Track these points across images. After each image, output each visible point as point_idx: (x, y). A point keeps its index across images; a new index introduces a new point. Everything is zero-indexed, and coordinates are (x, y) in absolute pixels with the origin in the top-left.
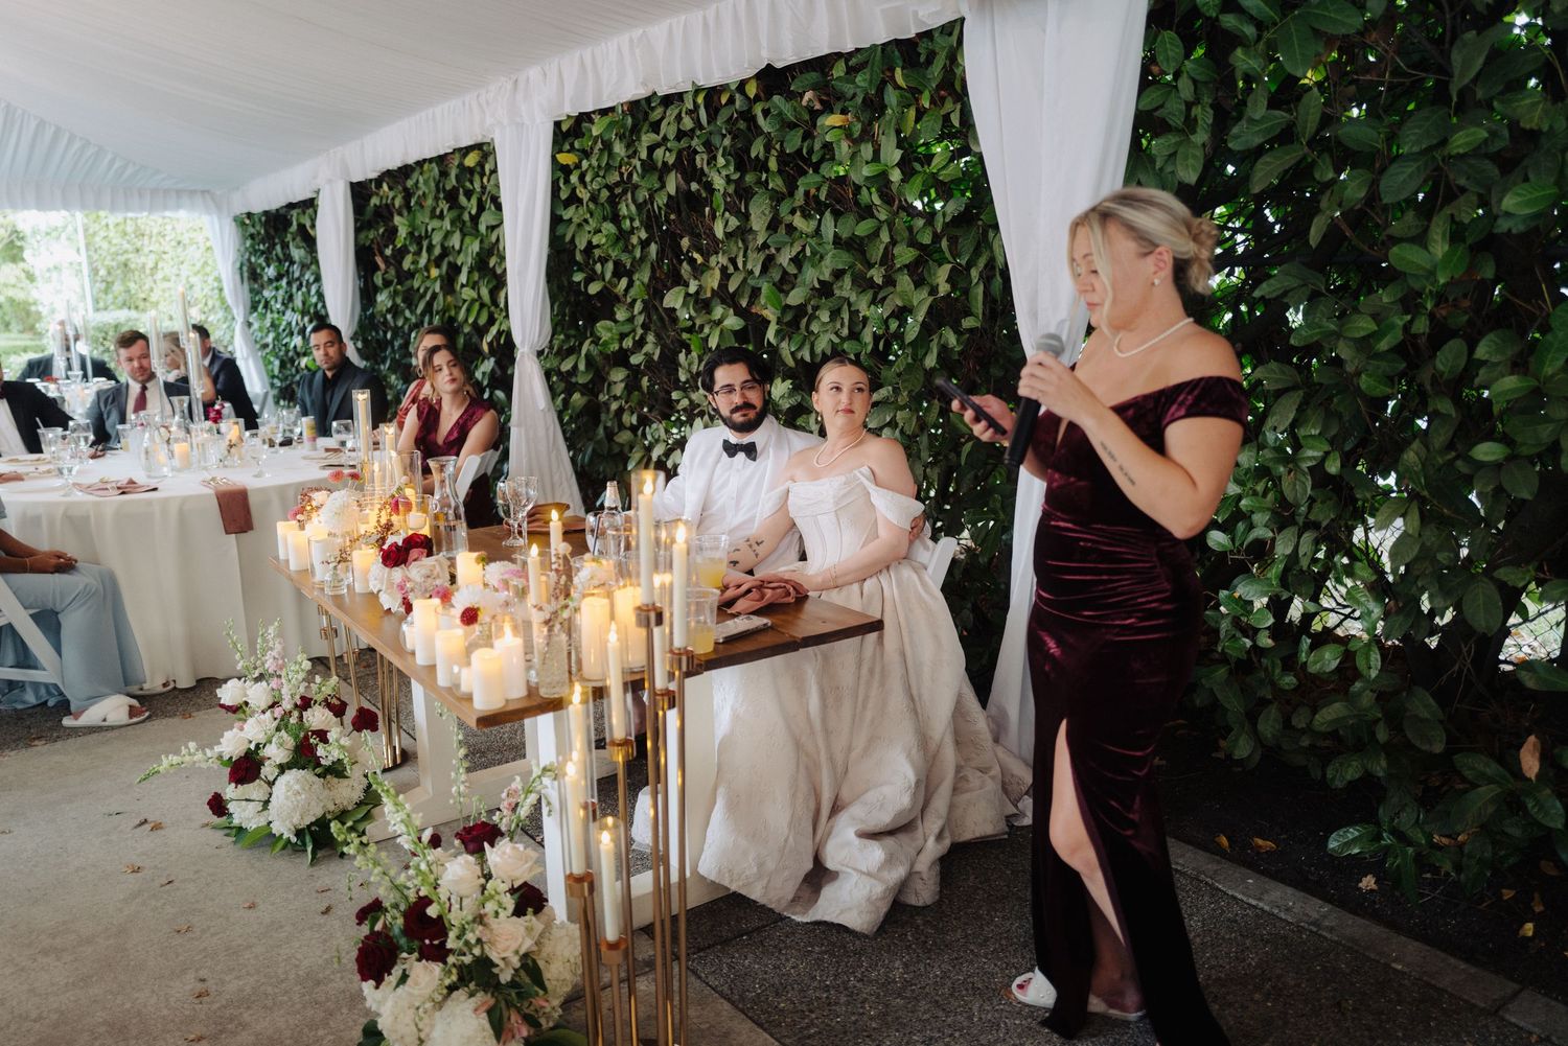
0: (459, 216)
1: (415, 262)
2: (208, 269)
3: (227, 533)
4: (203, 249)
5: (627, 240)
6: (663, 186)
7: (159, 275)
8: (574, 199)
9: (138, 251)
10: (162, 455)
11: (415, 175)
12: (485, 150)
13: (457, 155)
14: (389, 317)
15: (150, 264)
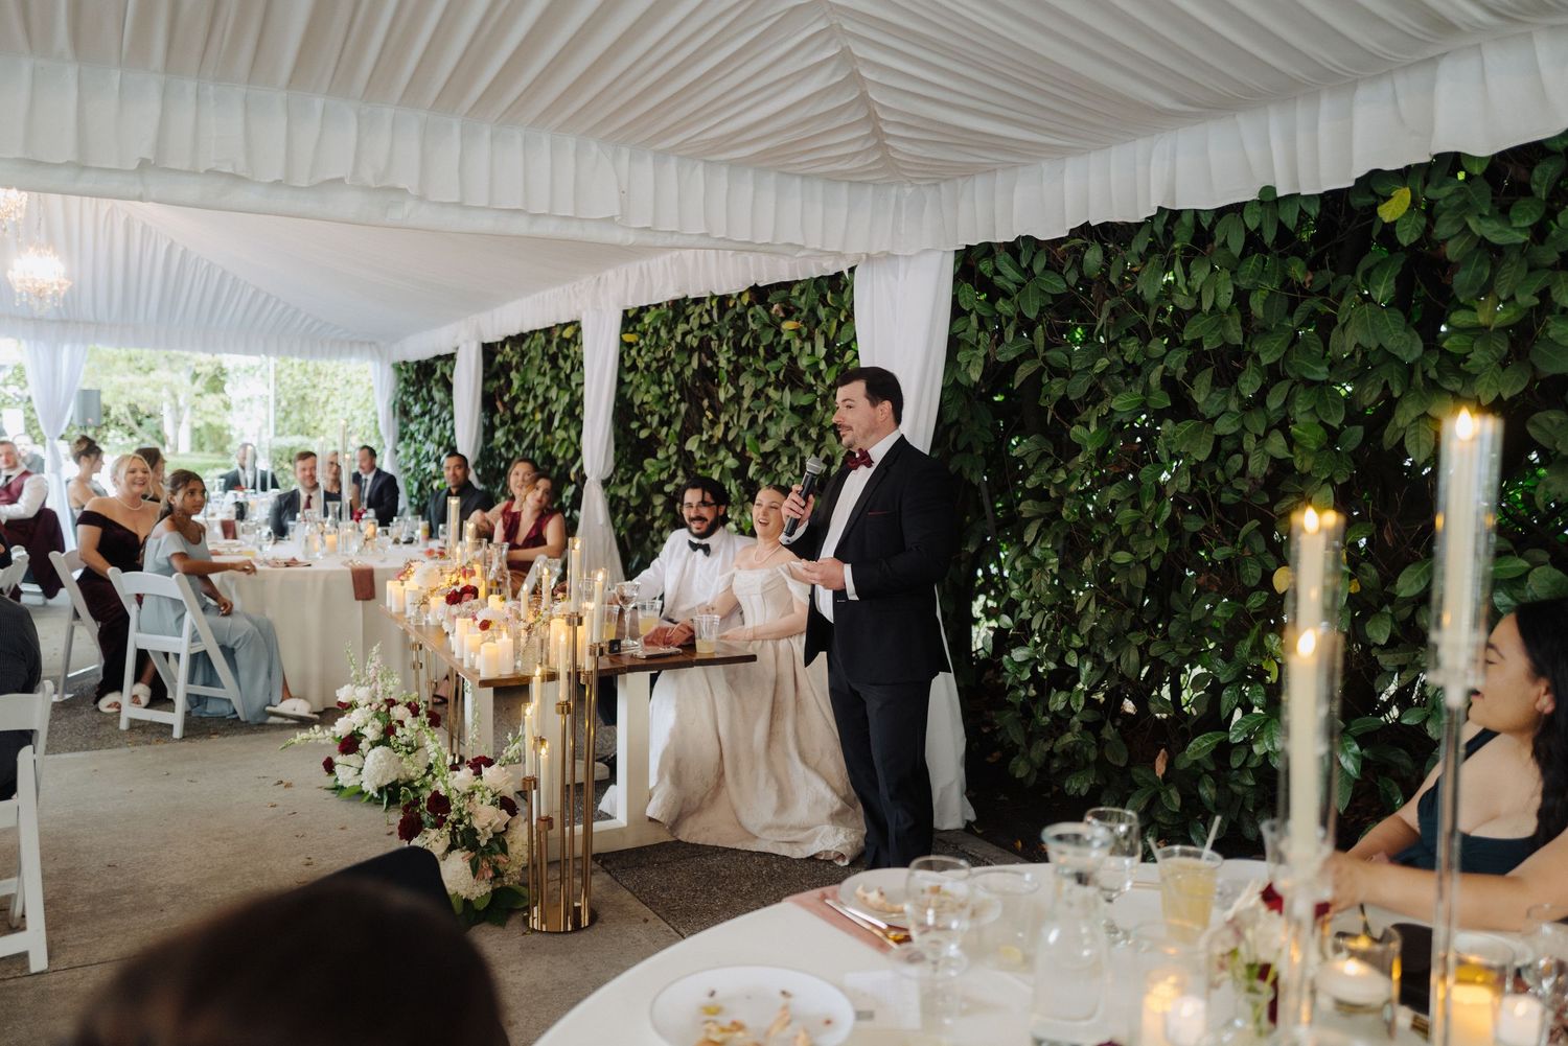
0: (557, 375)
1: (524, 408)
2: (368, 405)
3: (357, 598)
4: (365, 388)
5: (667, 401)
6: (689, 363)
7: (329, 408)
8: (634, 368)
9: (314, 386)
10: (317, 544)
11: (528, 341)
12: (576, 325)
13: (558, 329)
14: (503, 450)
15: (323, 399)
